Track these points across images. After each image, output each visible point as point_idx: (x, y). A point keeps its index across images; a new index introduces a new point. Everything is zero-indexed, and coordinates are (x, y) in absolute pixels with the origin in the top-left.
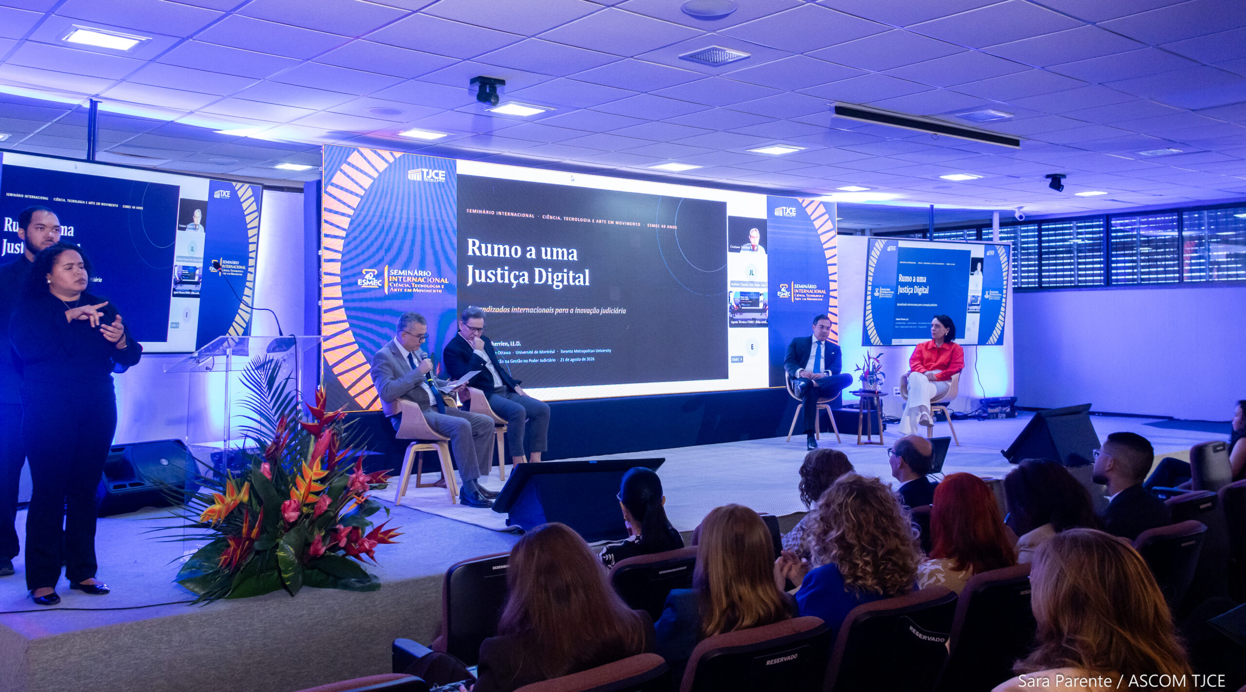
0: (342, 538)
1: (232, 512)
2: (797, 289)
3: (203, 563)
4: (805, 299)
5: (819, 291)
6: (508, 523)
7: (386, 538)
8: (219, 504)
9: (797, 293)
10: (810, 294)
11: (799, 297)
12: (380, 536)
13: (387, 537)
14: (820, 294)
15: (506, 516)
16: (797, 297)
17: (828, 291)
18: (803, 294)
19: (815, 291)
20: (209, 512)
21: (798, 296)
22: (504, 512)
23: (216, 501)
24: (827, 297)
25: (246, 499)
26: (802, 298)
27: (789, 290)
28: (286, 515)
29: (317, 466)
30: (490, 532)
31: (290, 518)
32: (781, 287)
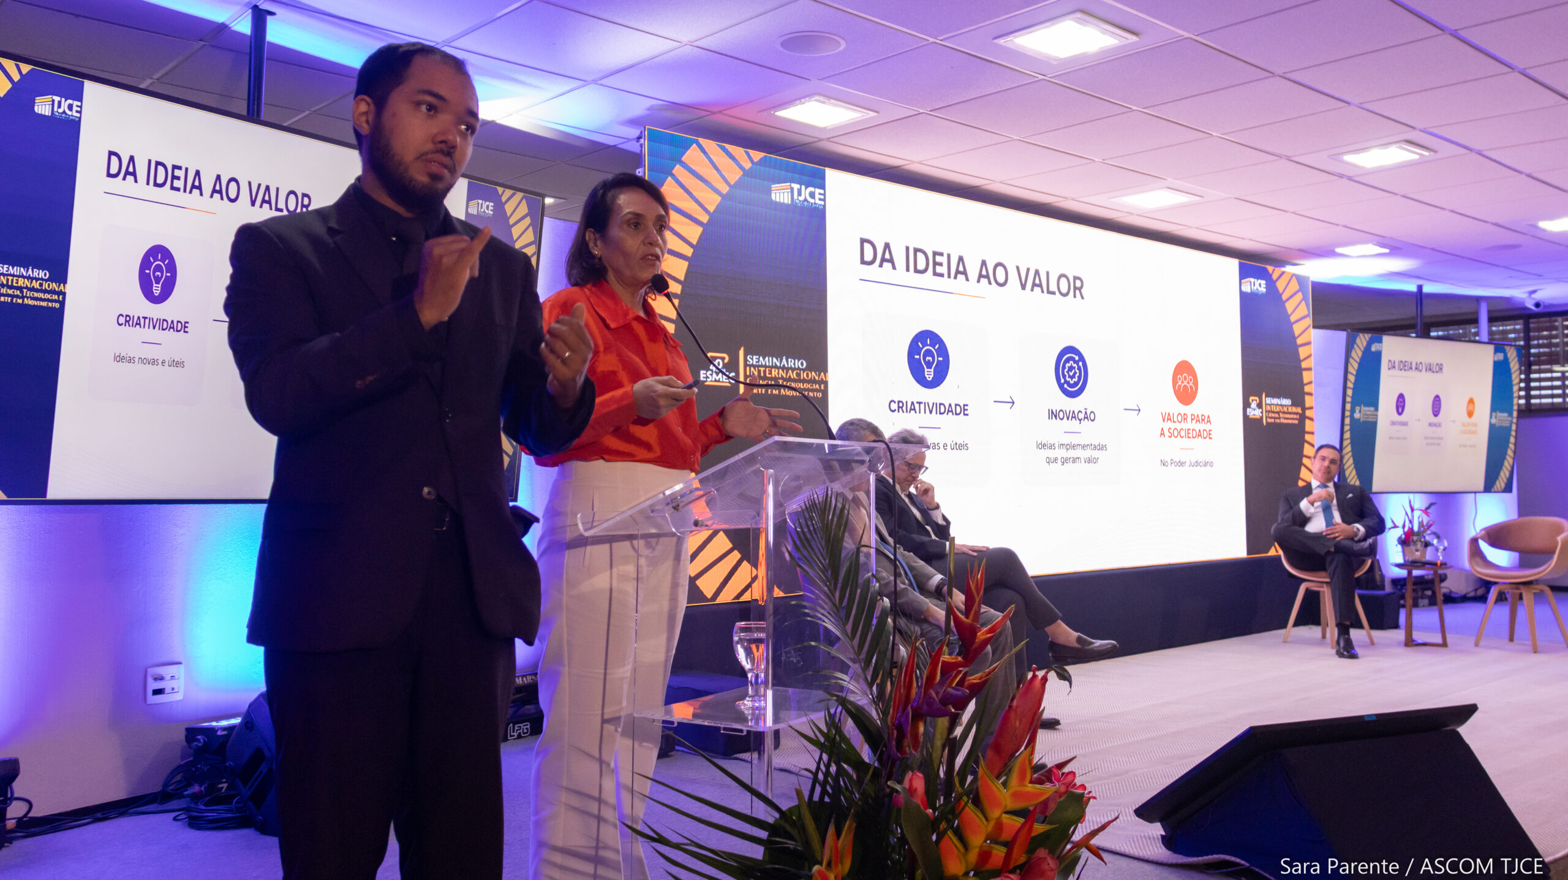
2: (1268, 404)
4: (1278, 421)
5: (1294, 409)
10: (1284, 413)
14: (1296, 413)
16: (1269, 418)
17: (1304, 409)
19: (1290, 409)
24: (1303, 418)
27: (1260, 405)
32: (1251, 401)
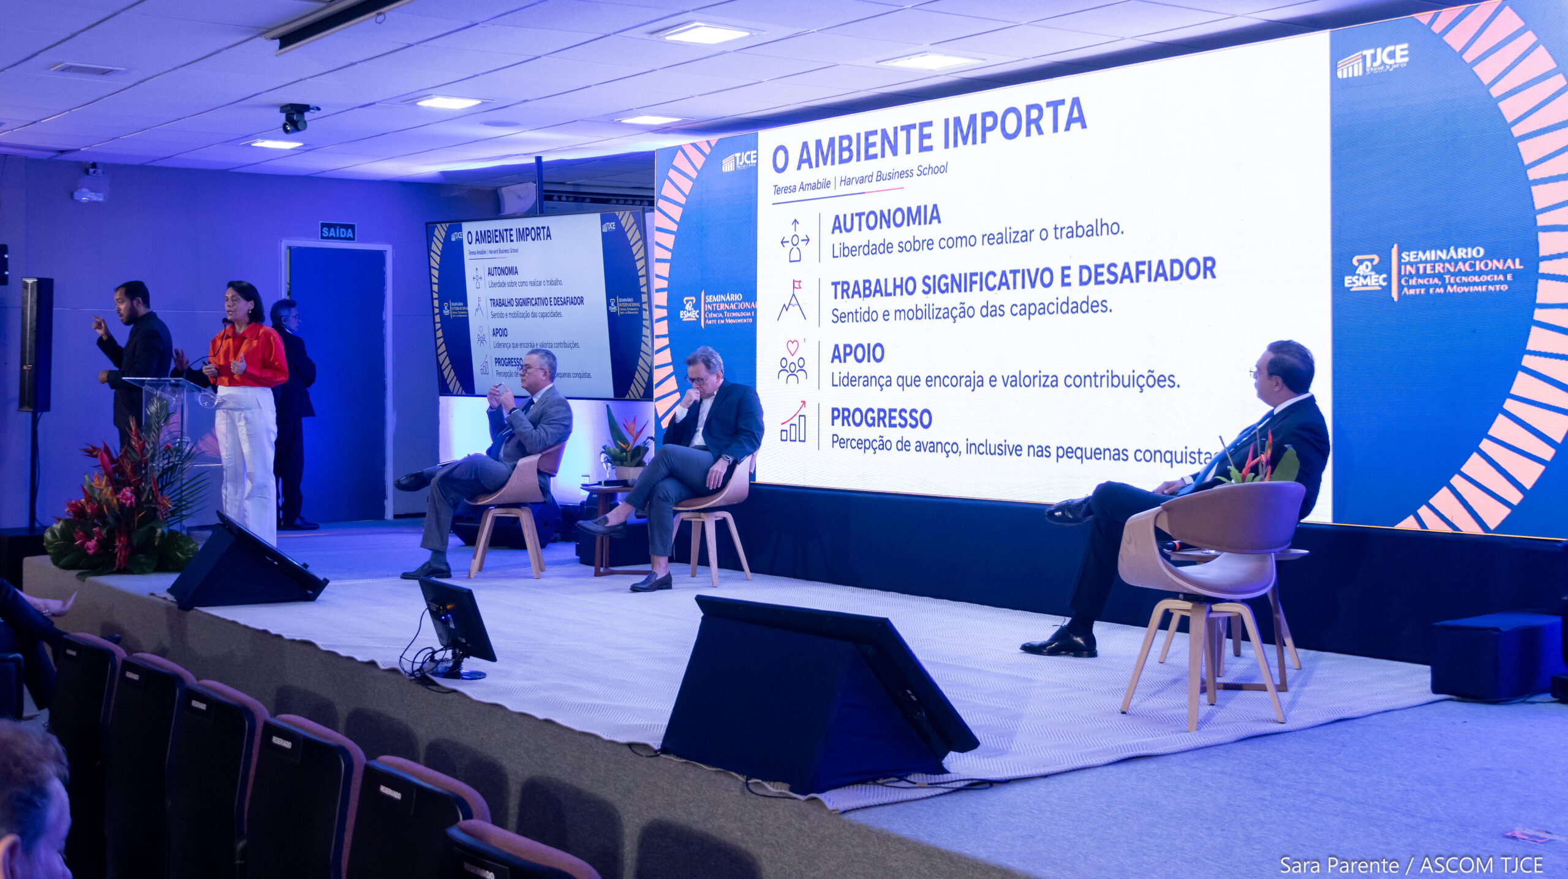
27: (1382, 268)
32: (1355, 263)
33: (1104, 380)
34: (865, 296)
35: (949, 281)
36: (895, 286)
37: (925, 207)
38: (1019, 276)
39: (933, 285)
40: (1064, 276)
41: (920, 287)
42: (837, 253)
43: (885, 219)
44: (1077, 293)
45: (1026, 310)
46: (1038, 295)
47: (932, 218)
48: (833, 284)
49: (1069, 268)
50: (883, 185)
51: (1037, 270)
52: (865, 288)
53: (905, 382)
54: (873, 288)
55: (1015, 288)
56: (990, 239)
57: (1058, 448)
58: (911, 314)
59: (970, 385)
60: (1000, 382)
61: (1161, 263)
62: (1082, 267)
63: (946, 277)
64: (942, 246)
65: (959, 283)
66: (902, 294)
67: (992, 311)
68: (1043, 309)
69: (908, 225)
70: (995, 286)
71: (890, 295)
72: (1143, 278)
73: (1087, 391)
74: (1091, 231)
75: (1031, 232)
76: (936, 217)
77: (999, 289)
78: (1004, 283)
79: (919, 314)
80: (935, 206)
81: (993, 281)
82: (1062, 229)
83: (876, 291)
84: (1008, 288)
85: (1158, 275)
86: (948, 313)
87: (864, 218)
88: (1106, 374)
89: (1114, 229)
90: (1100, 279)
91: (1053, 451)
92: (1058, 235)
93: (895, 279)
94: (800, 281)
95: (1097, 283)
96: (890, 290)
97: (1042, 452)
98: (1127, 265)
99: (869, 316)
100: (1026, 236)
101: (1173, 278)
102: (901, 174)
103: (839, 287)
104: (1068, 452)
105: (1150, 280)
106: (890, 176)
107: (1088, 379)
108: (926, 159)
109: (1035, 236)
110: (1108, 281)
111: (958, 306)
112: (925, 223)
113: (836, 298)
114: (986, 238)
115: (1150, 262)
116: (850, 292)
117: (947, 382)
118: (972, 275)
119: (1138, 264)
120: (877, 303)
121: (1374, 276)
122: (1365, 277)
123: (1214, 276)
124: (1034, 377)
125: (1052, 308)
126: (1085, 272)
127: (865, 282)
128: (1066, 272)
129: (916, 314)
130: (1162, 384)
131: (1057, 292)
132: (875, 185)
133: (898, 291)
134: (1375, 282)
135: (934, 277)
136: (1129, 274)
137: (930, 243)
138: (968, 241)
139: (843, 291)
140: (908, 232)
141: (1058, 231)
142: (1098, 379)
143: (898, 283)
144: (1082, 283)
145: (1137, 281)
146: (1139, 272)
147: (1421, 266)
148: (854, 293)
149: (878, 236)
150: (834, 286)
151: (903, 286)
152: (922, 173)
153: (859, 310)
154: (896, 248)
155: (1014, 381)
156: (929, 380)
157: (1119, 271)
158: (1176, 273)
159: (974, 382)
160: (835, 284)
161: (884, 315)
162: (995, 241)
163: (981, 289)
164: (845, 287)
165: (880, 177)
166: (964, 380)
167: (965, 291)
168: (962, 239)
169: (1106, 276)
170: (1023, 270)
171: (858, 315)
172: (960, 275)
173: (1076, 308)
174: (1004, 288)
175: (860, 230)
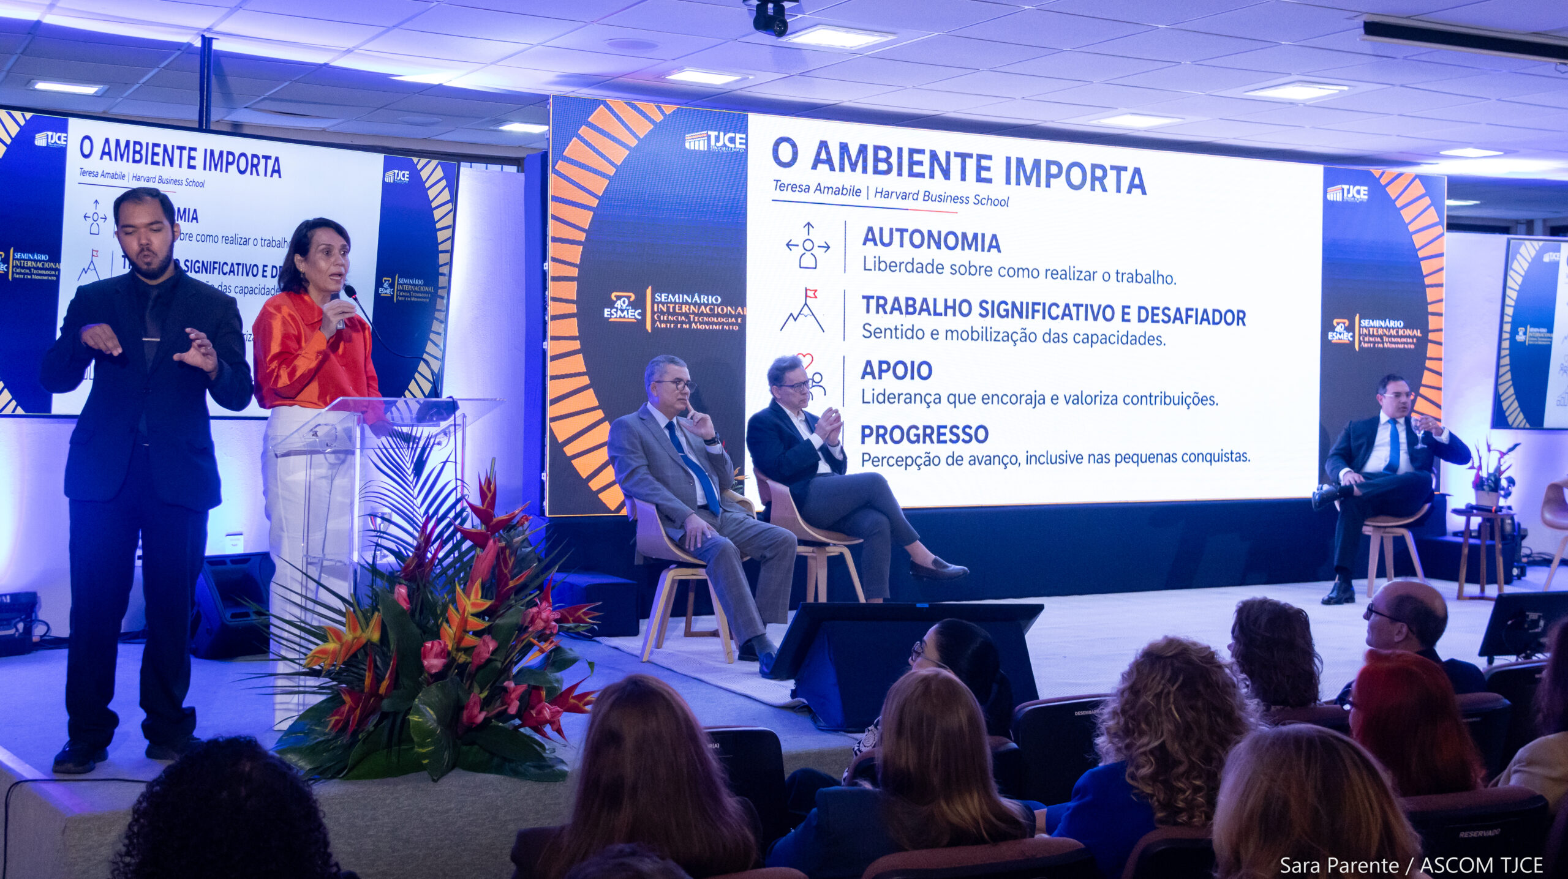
0: (512, 700)
1: (355, 655)
2: (1366, 328)
3: (314, 727)
4: (1381, 346)
5: (1408, 332)
6: (794, 694)
7: (581, 705)
8: (334, 642)
9: (1366, 335)
10: (1391, 336)
11: (1369, 342)
12: (572, 701)
13: (583, 703)
14: (1409, 337)
15: (791, 684)
16: (1365, 342)
17: (1426, 331)
18: (1377, 336)
19: (1401, 332)
20: (318, 652)
21: (1366, 339)
22: (788, 678)
23: (330, 639)
24: (1423, 342)
25: (376, 637)
26: (1374, 343)
27: (1350, 329)
28: (426, 663)
29: (476, 595)
30: (763, 707)
31: (432, 666)
32: (1335, 324)
33: (1158, 399)
34: (908, 313)
35: (1009, 307)
36: (946, 307)
37: (983, 235)
38: (1082, 310)
39: (989, 309)
40: (1124, 313)
41: (976, 310)
42: (870, 265)
43: (934, 240)
44: (1135, 328)
45: (1089, 339)
46: (1100, 327)
47: (991, 246)
48: (864, 297)
49: (1129, 307)
50: (930, 205)
51: (1100, 306)
52: (907, 306)
53: (955, 400)
54: (918, 306)
55: (1078, 319)
56: (1054, 274)
57: (1116, 456)
58: (965, 335)
59: (1031, 403)
60: (1062, 400)
61: (1205, 311)
62: (1140, 308)
63: (1007, 304)
64: (1002, 274)
65: (1018, 310)
66: (954, 315)
67: (1057, 338)
68: (1106, 340)
69: (963, 249)
70: (1058, 317)
71: (940, 314)
72: (1192, 321)
73: (1143, 408)
74: (1150, 279)
75: (1094, 273)
76: (995, 244)
77: (1062, 318)
78: (1067, 314)
79: (975, 336)
80: (994, 237)
81: (1055, 311)
82: (1123, 274)
83: (922, 310)
84: (1072, 319)
85: (1203, 319)
86: (1008, 337)
87: (906, 235)
88: (1160, 395)
89: (1168, 280)
90: (1156, 318)
91: (1112, 458)
92: (1120, 279)
93: (946, 300)
94: (816, 291)
95: (1153, 321)
96: (940, 309)
97: (1102, 459)
98: (1178, 310)
99: (914, 334)
100: (1090, 276)
101: (1214, 323)
102: (955, 199)
103: (873, 302)
104: (1126, 458)
105: (1196, 323)
106: (941, 199)
107: (1144, 399)
108: (983, 189)
109: (1098, 276)
110: (1163, 321)
111: (1019, 331)
112: (983, 250)
113: (868, 311)
114: (1049, 273)
115: (1197, 310)
116: (888, 308)
117: (1005, 399)
118: (1034, 304)
119: (1187, 310)
120: (924, 321)
121: (1346, 333)
122: (1340, 334)
123: (1244, 324)
124: (1095, 396)
125: (1113, 339)
126: (1143, 312)
127: (907, 299)
128: (1126, 310)
129: (972, 335)
130: (1204, 402)
131: (1117, 326)
132: (920, 204)
133: (950, 311)
134: (1346, 337)
135: (993, 302)
136: (1180, 317)
137: (988, 270)
138: (1031, 273)
139: (878, 306)
140: (962, 256)
141: (1120, 276)
142: (1153, 399)
143: (950, 303)
144: (1140, 321)
145: (1187, 322)
146: (1188, 316)
147: (1371, 330)
148: (893, 309)
149: (925, 255)
150: (865, 300)
151: (954, 308)
152: (980, 202)
153: (899, 327)
154: (947, 270)
155: (1078, 400)
156: (986, 399)
157: (1172, 313)
158: (1217, 319)
159: (1035, 400)
160: (868, 298)
161: (932, 334)
162: (1059, 276)
163: (1044, 318)
164: (882, 302)
165: (928, 196)
166: (1024, 399)
167: (1027, 317)
168: (1023, 270)
169: (1161, 317)
170: (1086, 305)
171: (899, 332)
172: (1022, 303)
173: (1136, 340)
174: (1067, 318)
175: (902, 245)
